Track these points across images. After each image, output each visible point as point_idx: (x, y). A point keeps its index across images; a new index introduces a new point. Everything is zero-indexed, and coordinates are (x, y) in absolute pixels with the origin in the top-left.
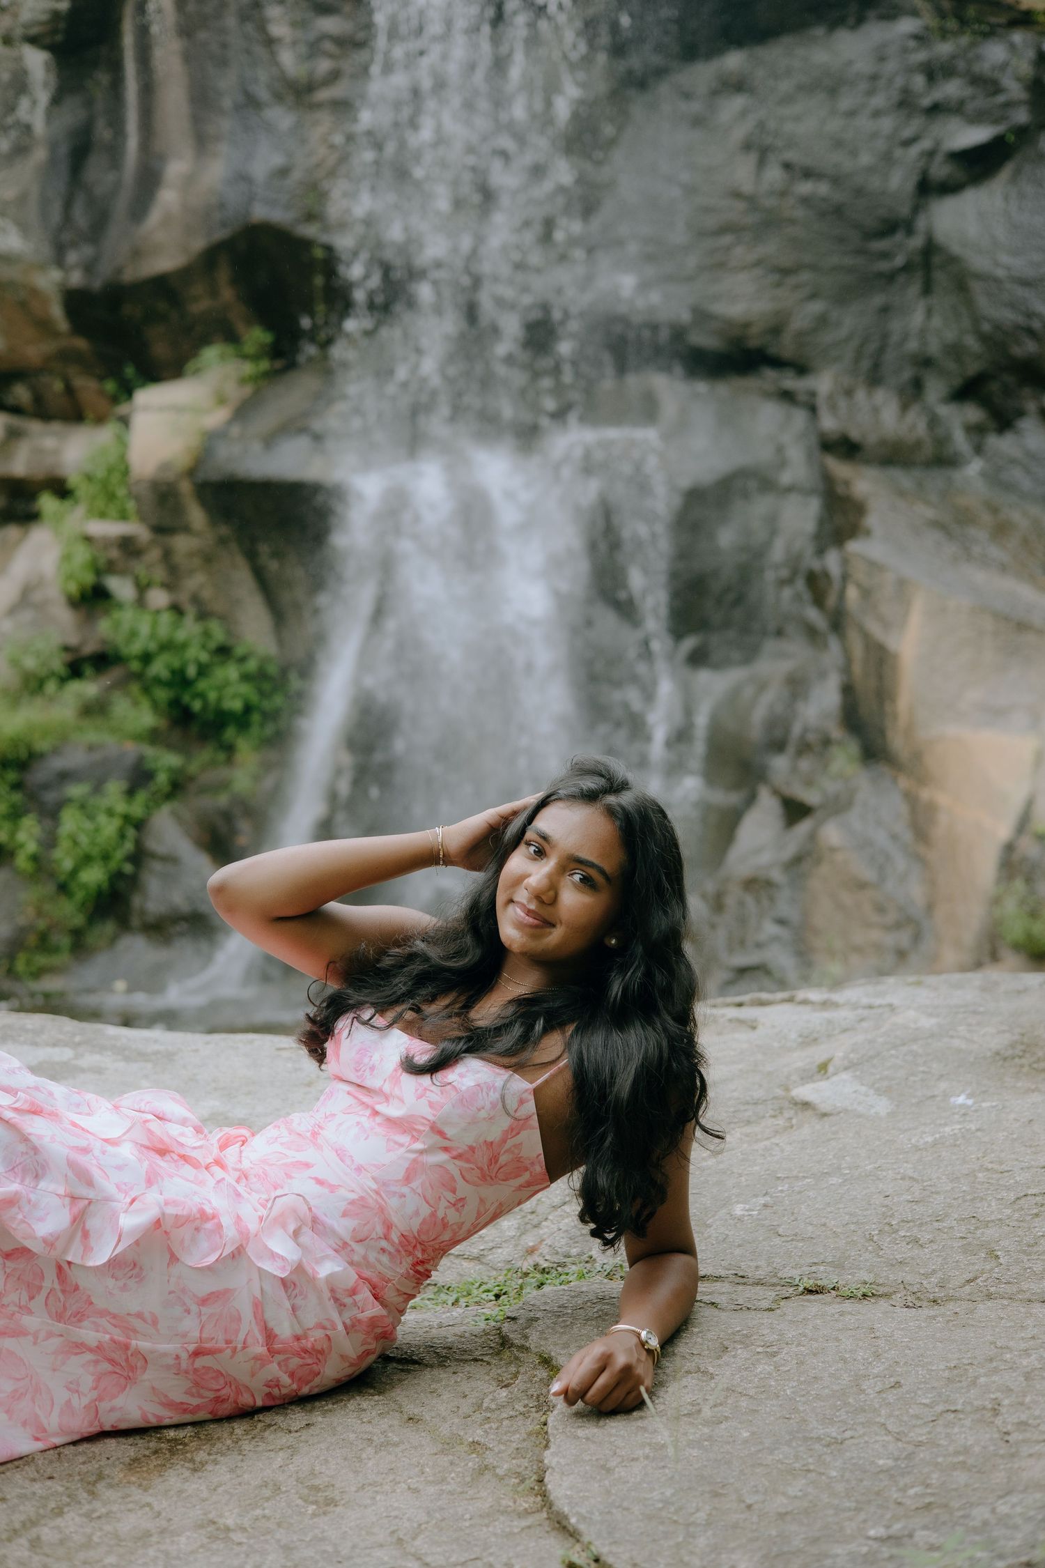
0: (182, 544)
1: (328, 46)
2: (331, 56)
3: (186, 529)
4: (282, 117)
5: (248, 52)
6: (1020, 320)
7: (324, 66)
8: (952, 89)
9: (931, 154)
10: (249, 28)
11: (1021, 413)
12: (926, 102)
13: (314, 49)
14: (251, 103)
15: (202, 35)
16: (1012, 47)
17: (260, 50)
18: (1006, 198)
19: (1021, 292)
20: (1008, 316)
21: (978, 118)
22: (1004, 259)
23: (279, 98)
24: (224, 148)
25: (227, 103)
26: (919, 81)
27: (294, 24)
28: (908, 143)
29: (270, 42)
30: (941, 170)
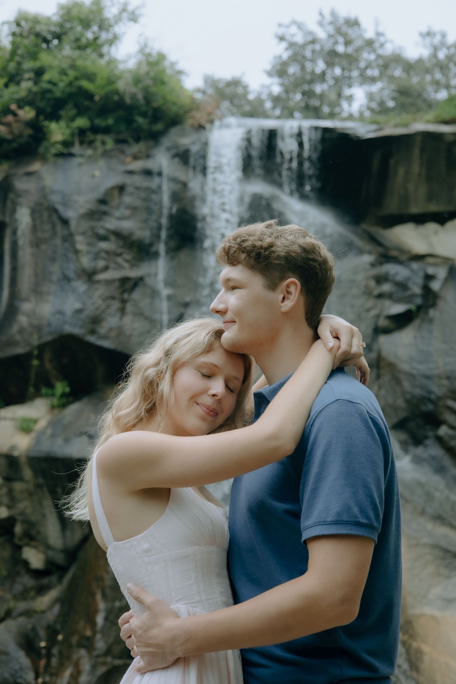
0: (18, 486)
1: (103, 255)
2: (105, 259)
3: (22, 479)
4: (81, 286)
5: (65, 256)
6: (425, 394)
7: (101, 264)
8: (386, 287)
9: (378, 316)
10: (67, 245)
11: (426, 437)
12: (376, 292)
13: (96, 256)
14: (66, 279)
15: (43, 247)
16: (413, 271)
17: (71, 255)
18: (415, 338)
19: (425, 382)
20: (418, 391)
21: (398, 301)
22: (415, 365)
23: (79, 277)
24: (51, 298)
25: (54, 278)
26: (372, 283)
27: (89, 244)
28: (368, 310)
29: (76, 252)
30: (383, 323)
